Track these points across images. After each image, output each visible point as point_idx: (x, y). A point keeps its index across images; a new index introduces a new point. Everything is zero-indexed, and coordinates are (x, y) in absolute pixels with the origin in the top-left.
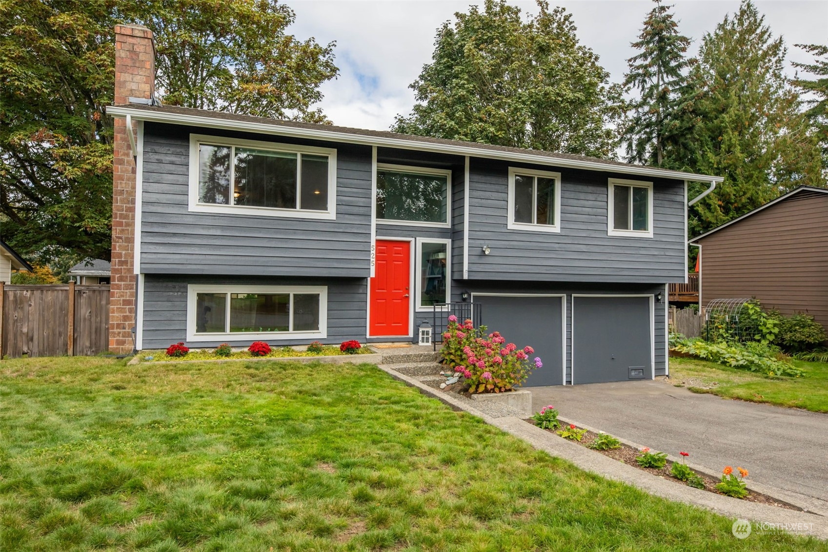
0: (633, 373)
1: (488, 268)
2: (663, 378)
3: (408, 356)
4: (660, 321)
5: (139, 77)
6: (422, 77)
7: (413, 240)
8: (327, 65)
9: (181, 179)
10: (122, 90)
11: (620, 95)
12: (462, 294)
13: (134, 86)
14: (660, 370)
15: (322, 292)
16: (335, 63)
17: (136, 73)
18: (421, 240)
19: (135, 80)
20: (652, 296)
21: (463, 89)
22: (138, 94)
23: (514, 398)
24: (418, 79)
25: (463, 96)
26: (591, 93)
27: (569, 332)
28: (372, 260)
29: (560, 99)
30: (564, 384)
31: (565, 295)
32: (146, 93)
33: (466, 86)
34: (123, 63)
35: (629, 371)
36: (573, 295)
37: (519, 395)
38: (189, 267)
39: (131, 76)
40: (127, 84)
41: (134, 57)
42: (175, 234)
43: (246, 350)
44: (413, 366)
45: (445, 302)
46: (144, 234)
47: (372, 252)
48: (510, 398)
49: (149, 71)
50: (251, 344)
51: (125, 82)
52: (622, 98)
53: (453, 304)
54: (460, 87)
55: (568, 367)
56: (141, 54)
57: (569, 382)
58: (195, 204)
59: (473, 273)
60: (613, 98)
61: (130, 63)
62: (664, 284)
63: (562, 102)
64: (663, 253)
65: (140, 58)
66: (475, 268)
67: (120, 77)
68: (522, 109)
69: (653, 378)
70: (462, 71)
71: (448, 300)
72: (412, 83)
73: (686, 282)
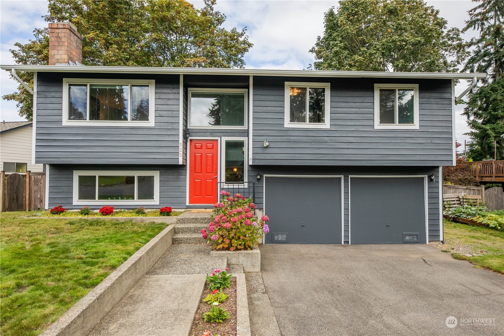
0: (407, 238)
1: (268, 157)
2: (437, 243)
3: (196, 219)
4: (434, 197)
5: (62, 51)
6: (317, 45)
7: (219, 138)
8: (244, 42)
9: (57, 106)
10: (53, 60)
11: (458, 35)
12: (257, 176)
13: (58, 57)
14: (434, 235)
15: (156, 175)
16: (250, 41)
17: (60, 49)
18: (225, 139)
19: (59, 53)
20: (426, 177)
21: (337, 47)
22: (61, 61)
23: (244, 256)
24: (314, 46)
25: (337, 51)
26: (430, 36)
27: (346, 204)
28: (180, 152)
29: (404, 43)
30: (343, 243)
31: (342, 176)
32: (65, 60)
33: (339, 45)
34: (53, 45)
35: (404, 236)
36: (350, 176)
37: (249, 254)
38: (62, 159)
39: (57, 51)
40: (55, 56)
41: (59, 40)
42: (55, 140)
43: (98, 211)
44: (194, 226)
45: (243, 180)
46: (37, 140)
47: (180, 147)
48: (240, 256)
49: (67, 47)
50: (101, 207)
51: (54, 55)
52: (459, 37)
53: (249, 182)
54: (335, 46)
55: (346, 231)
56: (62, 38)
57: (347, 242)
58: (66, 121)
59: (257, 161)
60: (452, 38)
61: (56, 44)
62: (438, 167)
63: (406, 45)
64: (429, 141)
65: (62, 40)
66: (258, 157)
67: (51, 53)
68: (375, 53)
69: (427, 243)
70: (338, 35)
71: (246, 179)
72: (311, 48)
73: (454, 164)
